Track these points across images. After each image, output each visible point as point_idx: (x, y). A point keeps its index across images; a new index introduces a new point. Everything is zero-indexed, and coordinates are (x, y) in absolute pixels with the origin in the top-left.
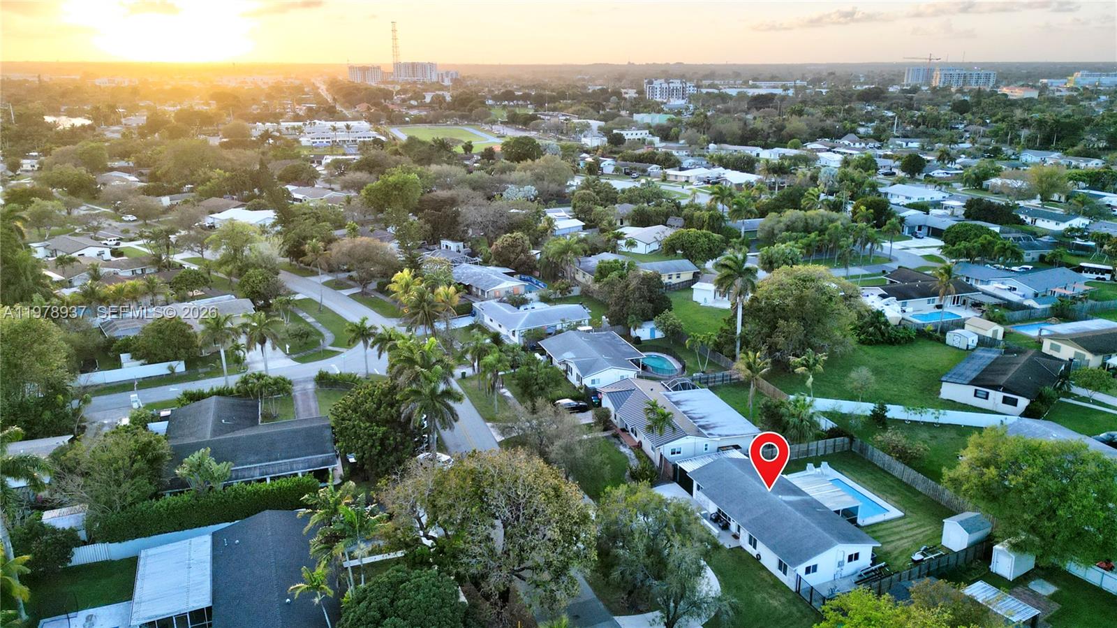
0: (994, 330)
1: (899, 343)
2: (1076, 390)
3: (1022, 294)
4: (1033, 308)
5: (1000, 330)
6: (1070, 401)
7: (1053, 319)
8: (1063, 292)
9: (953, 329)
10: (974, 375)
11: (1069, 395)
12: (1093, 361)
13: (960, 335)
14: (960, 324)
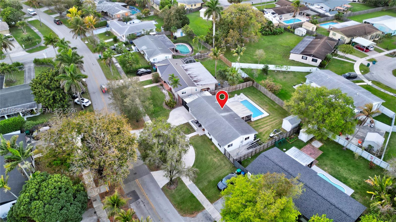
0: (312, 27)
1: (277, 34)
2: (340, 53)
3: (325, 9)
4: (328, 16)
5: (315, 27)
6: (336, 58)
7: (335, 21)
8: (340, 8)
9: (298, 28)
10: (303, 50)
11: (336, 55)
12: (347, 40)
13: (300, 31)
14: (300, 25)
